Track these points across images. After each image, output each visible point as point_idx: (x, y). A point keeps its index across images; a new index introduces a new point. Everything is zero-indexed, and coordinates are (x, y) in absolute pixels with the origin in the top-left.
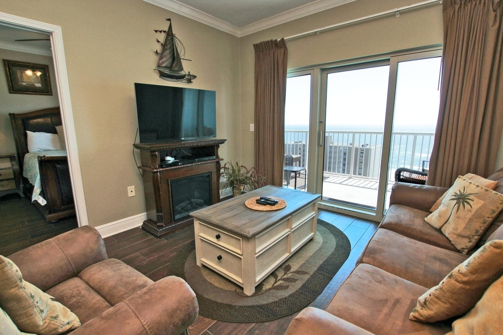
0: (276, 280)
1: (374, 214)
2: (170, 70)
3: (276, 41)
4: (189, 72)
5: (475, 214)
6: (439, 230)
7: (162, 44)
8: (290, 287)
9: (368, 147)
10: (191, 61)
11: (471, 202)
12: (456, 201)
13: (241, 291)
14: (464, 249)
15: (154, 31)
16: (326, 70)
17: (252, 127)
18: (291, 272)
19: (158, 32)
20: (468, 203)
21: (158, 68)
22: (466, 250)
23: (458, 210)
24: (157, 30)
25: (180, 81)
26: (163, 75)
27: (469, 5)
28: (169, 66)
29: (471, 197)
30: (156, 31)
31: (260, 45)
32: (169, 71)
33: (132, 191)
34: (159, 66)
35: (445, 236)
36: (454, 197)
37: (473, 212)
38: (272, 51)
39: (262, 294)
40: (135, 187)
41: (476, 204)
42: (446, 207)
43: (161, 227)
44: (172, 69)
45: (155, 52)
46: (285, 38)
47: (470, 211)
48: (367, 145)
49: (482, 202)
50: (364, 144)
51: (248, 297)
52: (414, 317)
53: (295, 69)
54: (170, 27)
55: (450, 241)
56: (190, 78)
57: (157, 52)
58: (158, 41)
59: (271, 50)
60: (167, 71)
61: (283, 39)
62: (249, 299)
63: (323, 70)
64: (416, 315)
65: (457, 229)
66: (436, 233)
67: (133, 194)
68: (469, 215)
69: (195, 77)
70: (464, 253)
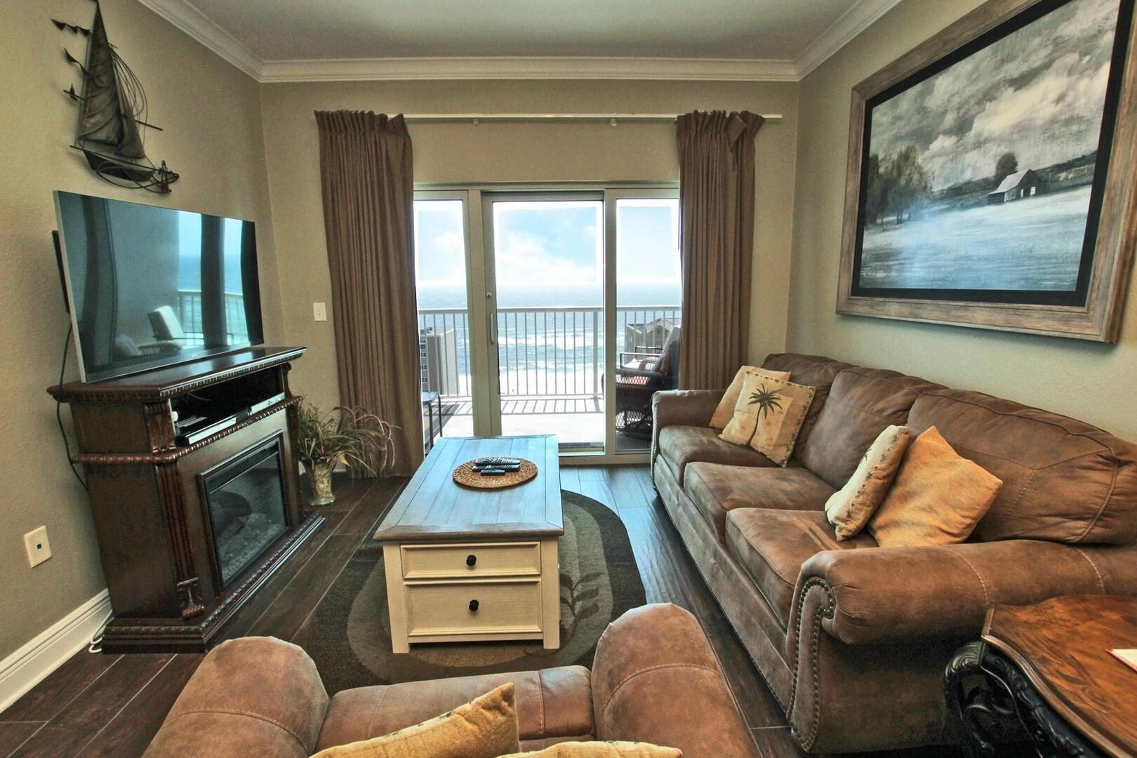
0: (569, 605)
1: (603, 453)
2: (116, 154)
3: (383, 118)
4: (164, 164)
5: (787, 415)
6: (748, 446)
7: (83, 70)
8: (600, 604)
9: (432, 334)
10: (161, 130)
11: (778, 402)
12: (759, 404)
13: (538, 648)
14: (783, 461)
15: (53, 24)
16: (490, 195)
17: (321, 311)
18: (578, 583)
19: (66, 30)
20: (776, 404)
21: (82, 142)
22: (786, 462)
23: (766, 415)
24: (61, 20)
25: (145, 187)
26: (96, 166)
27: (705, 136)
28: (116, 141)
29: (776, 395)
30: (61, 26)
31: (339, 116)
33: (39, 546)
34: (83, 138)
35: (757, 452)
36: (754, 399)
37: (785, 412)
38: (370, 136)
39: (573, 635)
40: (48, 530)
41: (785, 403)
42: (746, 414)
43: (200, 616)
44: (123, 151)
45: (69, 90)
46: (406, 116)
47: (781, 412)
48: (431, 329)
49: (791, 399)
50: (423, 328)
51: (556, 651)
52: (843, 536)
53: (428, 185)
54: (98, 21)
55: (765, 456)
56: (166, 180)
57: (72, 92)
58: (70, 59)
59: (368, 134)
60: (107, 156)
61: (401, 116)
62: (561, 653)
63: (484, 193)
64: (844, 533)
65: (771, 439)
66: (745, 451)
67: (46, 553)
68: (782, 418)
69: (176, 177)
70: (784, 466)
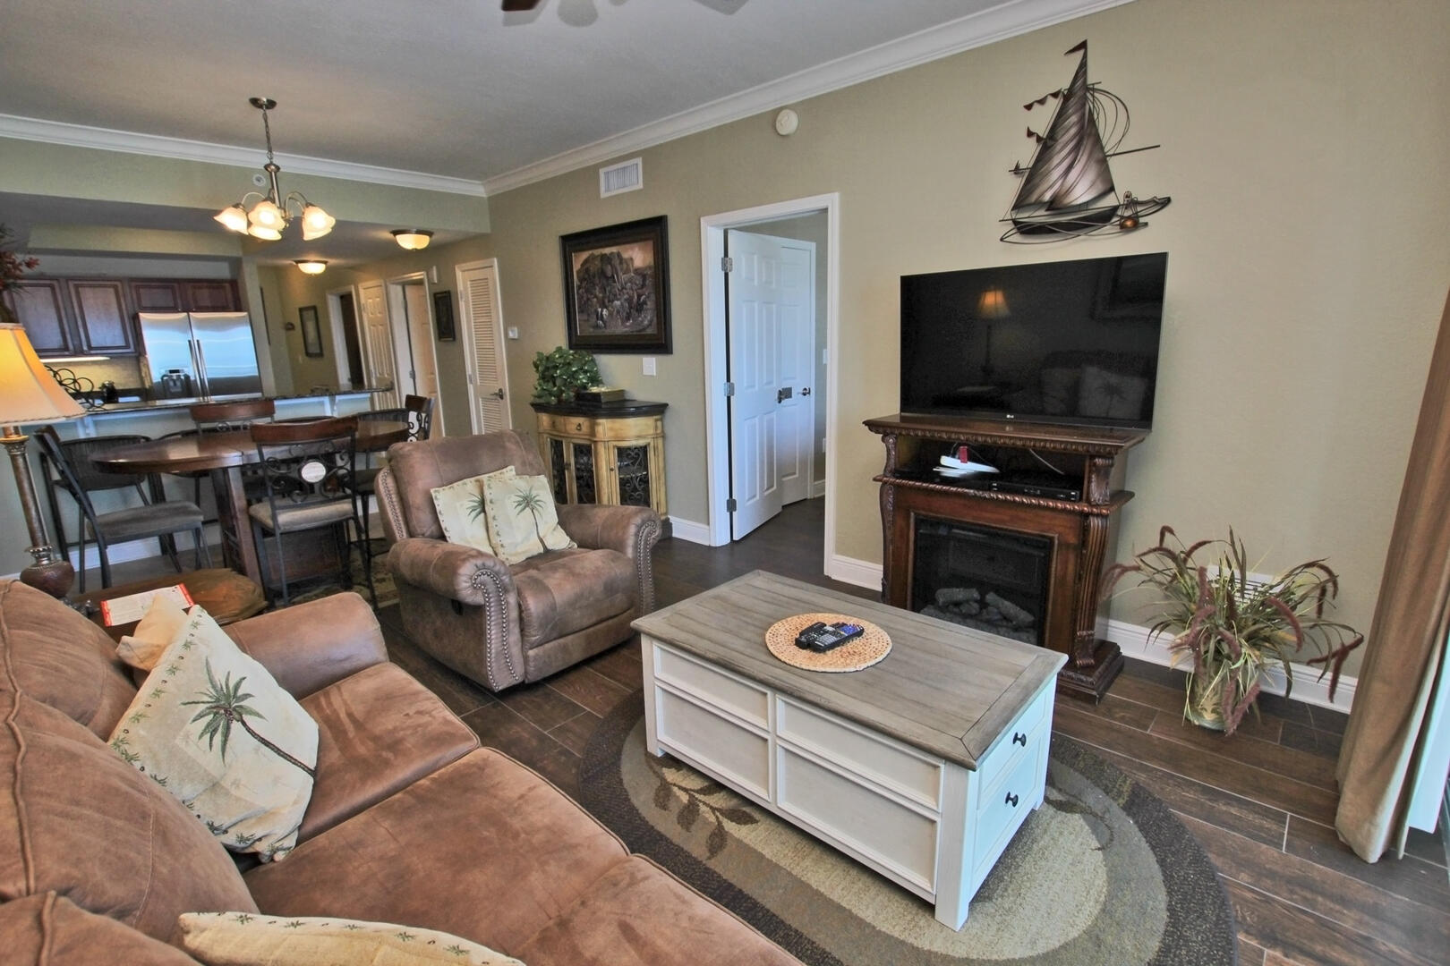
4: (1128, 195)
7: (1039, 139)
10: (1159, 146)
15: (1024, 109)
19: (1036, 106)
21: (1014, 212)
30: (1029, 107)
32: (1046, 213)
45: (1014, 168)
57: (1019, 167)
58: (1029, 135)
60: (1039, 215)
